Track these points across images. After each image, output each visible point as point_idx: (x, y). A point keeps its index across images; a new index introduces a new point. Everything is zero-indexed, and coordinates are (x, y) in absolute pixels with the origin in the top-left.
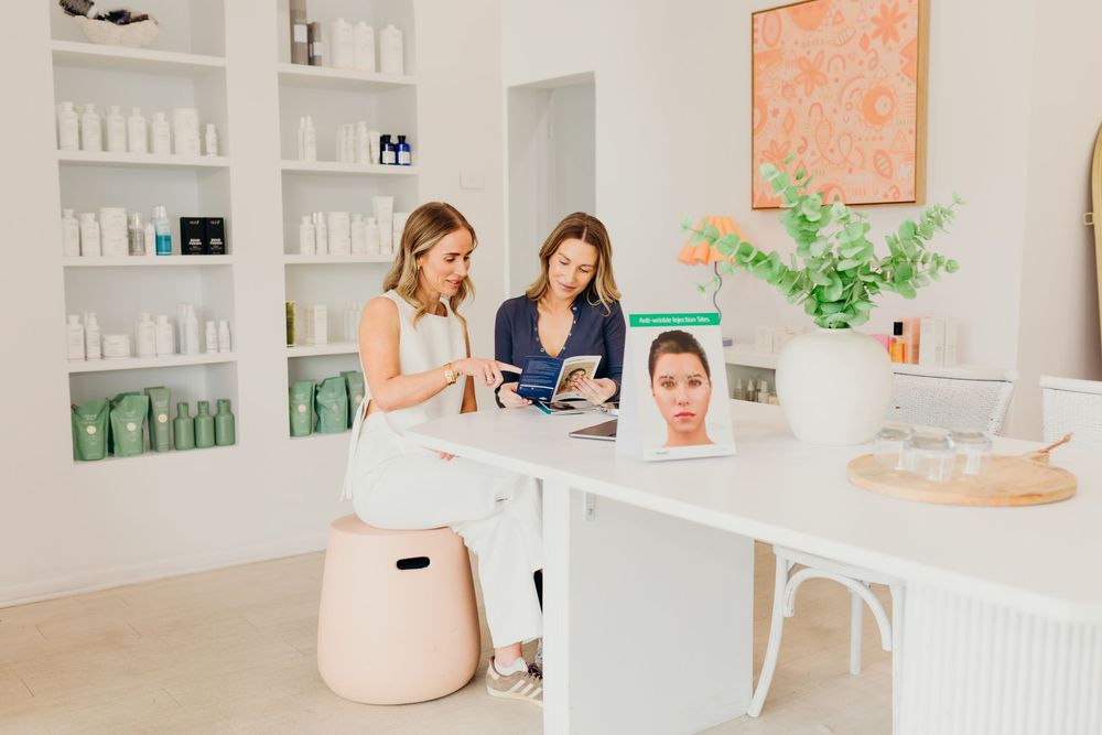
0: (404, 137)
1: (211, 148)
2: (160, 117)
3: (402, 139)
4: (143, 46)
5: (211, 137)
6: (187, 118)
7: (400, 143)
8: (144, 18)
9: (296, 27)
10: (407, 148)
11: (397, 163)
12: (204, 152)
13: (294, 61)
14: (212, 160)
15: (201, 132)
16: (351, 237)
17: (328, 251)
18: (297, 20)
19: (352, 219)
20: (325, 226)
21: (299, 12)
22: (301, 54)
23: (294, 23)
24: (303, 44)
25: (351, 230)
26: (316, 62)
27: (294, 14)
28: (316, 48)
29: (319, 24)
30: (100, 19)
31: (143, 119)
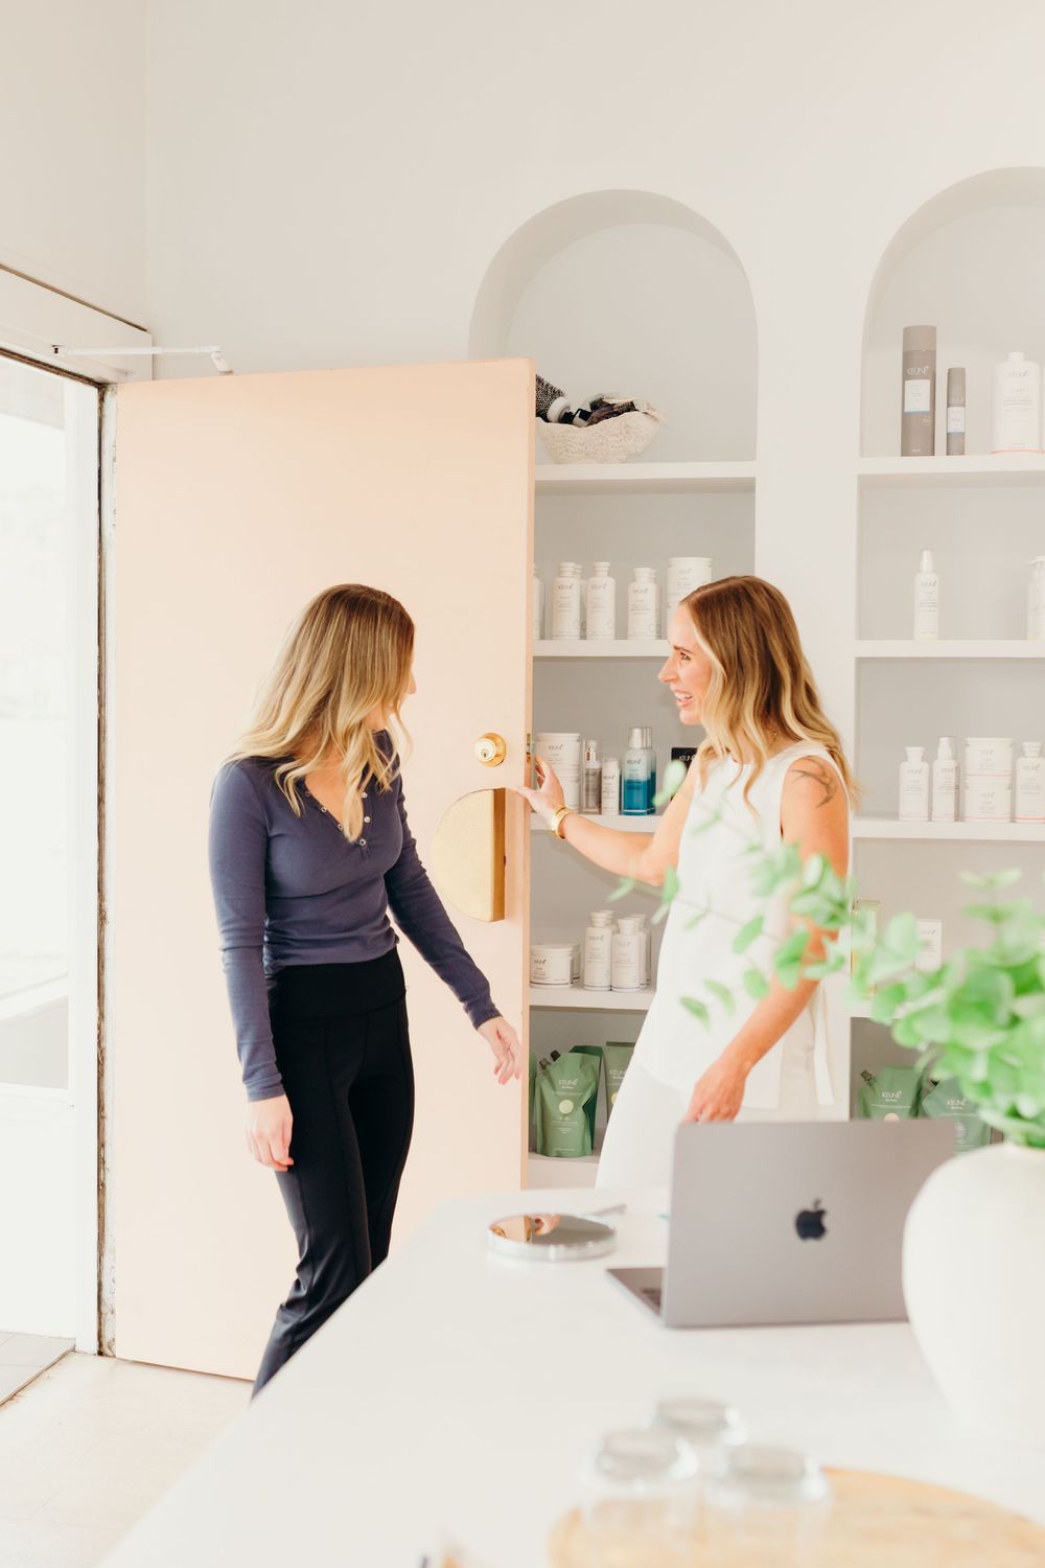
2: (644, 576)
4: (632, 458)
8: (630, 407)
9: (926, 407)
13: (905, 452)
16: (1012, 787)
17: (959, 817)
18: (912, 371)
19: (1018, 752)
20: (952, 764)
21: (917, 357)
22: (917, 435)
23: (906, 377)
24: (924, 413)
25: (1014, 774)
26: (955, 445)
27: (908, 360)
28: (951, 420)
29: (962, 371)
30: (567, 418)
31: (610, 583)
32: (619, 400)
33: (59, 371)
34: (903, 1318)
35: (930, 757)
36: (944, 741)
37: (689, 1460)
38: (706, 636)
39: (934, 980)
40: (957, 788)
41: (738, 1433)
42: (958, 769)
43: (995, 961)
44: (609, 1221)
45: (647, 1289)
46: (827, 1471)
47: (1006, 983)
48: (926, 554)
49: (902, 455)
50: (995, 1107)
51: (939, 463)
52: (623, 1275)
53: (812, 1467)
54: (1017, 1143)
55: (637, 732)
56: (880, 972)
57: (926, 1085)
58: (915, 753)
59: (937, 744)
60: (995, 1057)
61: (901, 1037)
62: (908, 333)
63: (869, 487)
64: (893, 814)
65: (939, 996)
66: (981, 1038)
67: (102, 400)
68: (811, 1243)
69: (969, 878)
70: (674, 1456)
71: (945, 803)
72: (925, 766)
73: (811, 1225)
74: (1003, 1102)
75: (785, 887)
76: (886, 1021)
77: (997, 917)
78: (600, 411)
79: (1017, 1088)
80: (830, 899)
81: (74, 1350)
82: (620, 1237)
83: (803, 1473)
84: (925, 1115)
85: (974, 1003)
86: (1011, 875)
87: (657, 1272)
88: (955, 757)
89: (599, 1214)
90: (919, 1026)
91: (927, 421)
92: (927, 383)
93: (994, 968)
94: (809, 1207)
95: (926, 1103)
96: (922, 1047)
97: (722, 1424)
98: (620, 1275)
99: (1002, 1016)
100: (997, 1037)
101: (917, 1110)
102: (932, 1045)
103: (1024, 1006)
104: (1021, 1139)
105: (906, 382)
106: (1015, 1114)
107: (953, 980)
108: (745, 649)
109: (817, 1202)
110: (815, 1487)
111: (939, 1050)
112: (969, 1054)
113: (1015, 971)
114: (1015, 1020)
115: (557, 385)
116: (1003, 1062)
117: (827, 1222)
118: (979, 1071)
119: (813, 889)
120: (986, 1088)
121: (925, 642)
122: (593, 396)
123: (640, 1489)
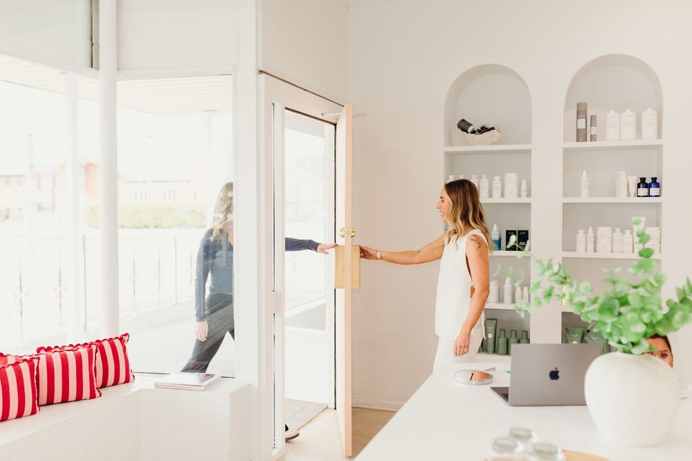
0: (655, 179)
1: (524, 194)
2: (497, 179)
3: (654, 179)
4: (493, 144)
5: (524, 186)
6: (511, 178)
7: (653, 182)
8: (493, 128)
9: (584, 127)
10: (658, 185)
11: (649, 196)
12: (519, 195)
13: (578, 141)
14: (524, 200)
15: (518, 184)
16: (612, 242)
17: (595, 251)
18: (579, 116)
19: (613, 231)
20: (593, 235)
21: (581, 112)
22: (581, 135)
23: (578, 118)
24: (583, 129)
25: (612, 238)
26: (593, 138)
27: (578, 113)
28: (593, 131)
29: (595, 116)
30: (473, 132)
31: (487, 181)
32: (489, 127)
33: (323, 121)
34: (586, 405)
35: (586, 233)
36: (591, 228)
37: (521, 447)
38: (448, 194)
39: (595, 301)
40: (595, 242)
41: (536, 439)
42: (595, 237)
43: (613, 296)
44: (491, 373)
45: (504, 393)
46: (563, 451)
47: (617, 303)
48: (584, 171)
49: (577, 141)
50: (613, 340)
51: (588, 144)
52: (496, 389)
53: (559, 450)
54: (621, 352)
55: (495, 225)
56: (577, 300)
57: (586, 332)
58: (581, 232)
59: (588, 229)
60: (613, 325)
61: (583, 318)
62: (578, 105)
63: (566, 151)
64: (575, 250)
65: (596, 306)
66: (609, 320)
67: (336, 129)
68: (554, 381)
69: (605, 270)
70: (516, 446)
71: (591, 247)
72: (584, 235)
73: (554, 375)
74: (616, 339)
75: (548, 273)
76: (579, 314)
77: (614, 283)
78: (484, 130)
79: (621, 335)
80: (561, 277)
81: (327, 408)
82: (494, 377)
83: (556, 452)
84: (586, 342)
85: (607, 309)
86: (618, 270)
87: (507, 389)
88: (594, 233)
89: (487, 370)
90: (589, 316)
91: (585, 131)
92: (584, 120)
93: (613, 298)
94: (554, 370)
95: (586, 338)
96: (590, 322)
97: (530, 436)
98: (495, 389)
99: (616, 313)
100: (615, 319)
101: (582, 340)
102: (593, 321)
103: (623, 310)
104: (622, 350)
105: (579, 120)
106: (620, 342)
107: (600, 301)
108: (459, 198)
109: (556, 368)
110: (560, 456)
111: (595, 323)
112: (605, 324)
113: (620, 299)
114: (620, 314)
115: (470, 122)
116: (616, 327)
117: (559, 374)
118: (608, 329)
119: (556, 274)
120: (610, 334)
121: (584, 198)
122: (481, 125)
123: (505, 455)
